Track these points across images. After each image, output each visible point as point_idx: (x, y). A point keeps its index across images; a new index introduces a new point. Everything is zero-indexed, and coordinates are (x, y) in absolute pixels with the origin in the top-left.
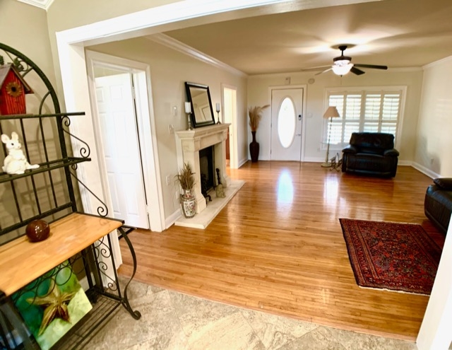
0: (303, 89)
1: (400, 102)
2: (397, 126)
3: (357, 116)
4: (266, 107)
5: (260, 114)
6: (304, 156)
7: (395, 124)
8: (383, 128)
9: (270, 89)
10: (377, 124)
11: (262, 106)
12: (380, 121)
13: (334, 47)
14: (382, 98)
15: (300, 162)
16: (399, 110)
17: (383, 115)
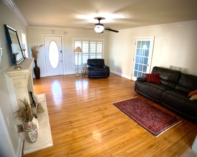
0: (62, 37)
1: (102, 45)
2: (102, 55)
3: (87, 51)
4: (41, 46)
5: (38, 50)
6: (65, 72)
7: (101, 54)
8: (97, 56)
9: (43, 35)
10: (95, 55)
11: (39, 46)
12: (96, 54)
13: (95, 18)
14: (96, 43)
15: (63, 75)
16: (102, 49)
17: (97, 51)
